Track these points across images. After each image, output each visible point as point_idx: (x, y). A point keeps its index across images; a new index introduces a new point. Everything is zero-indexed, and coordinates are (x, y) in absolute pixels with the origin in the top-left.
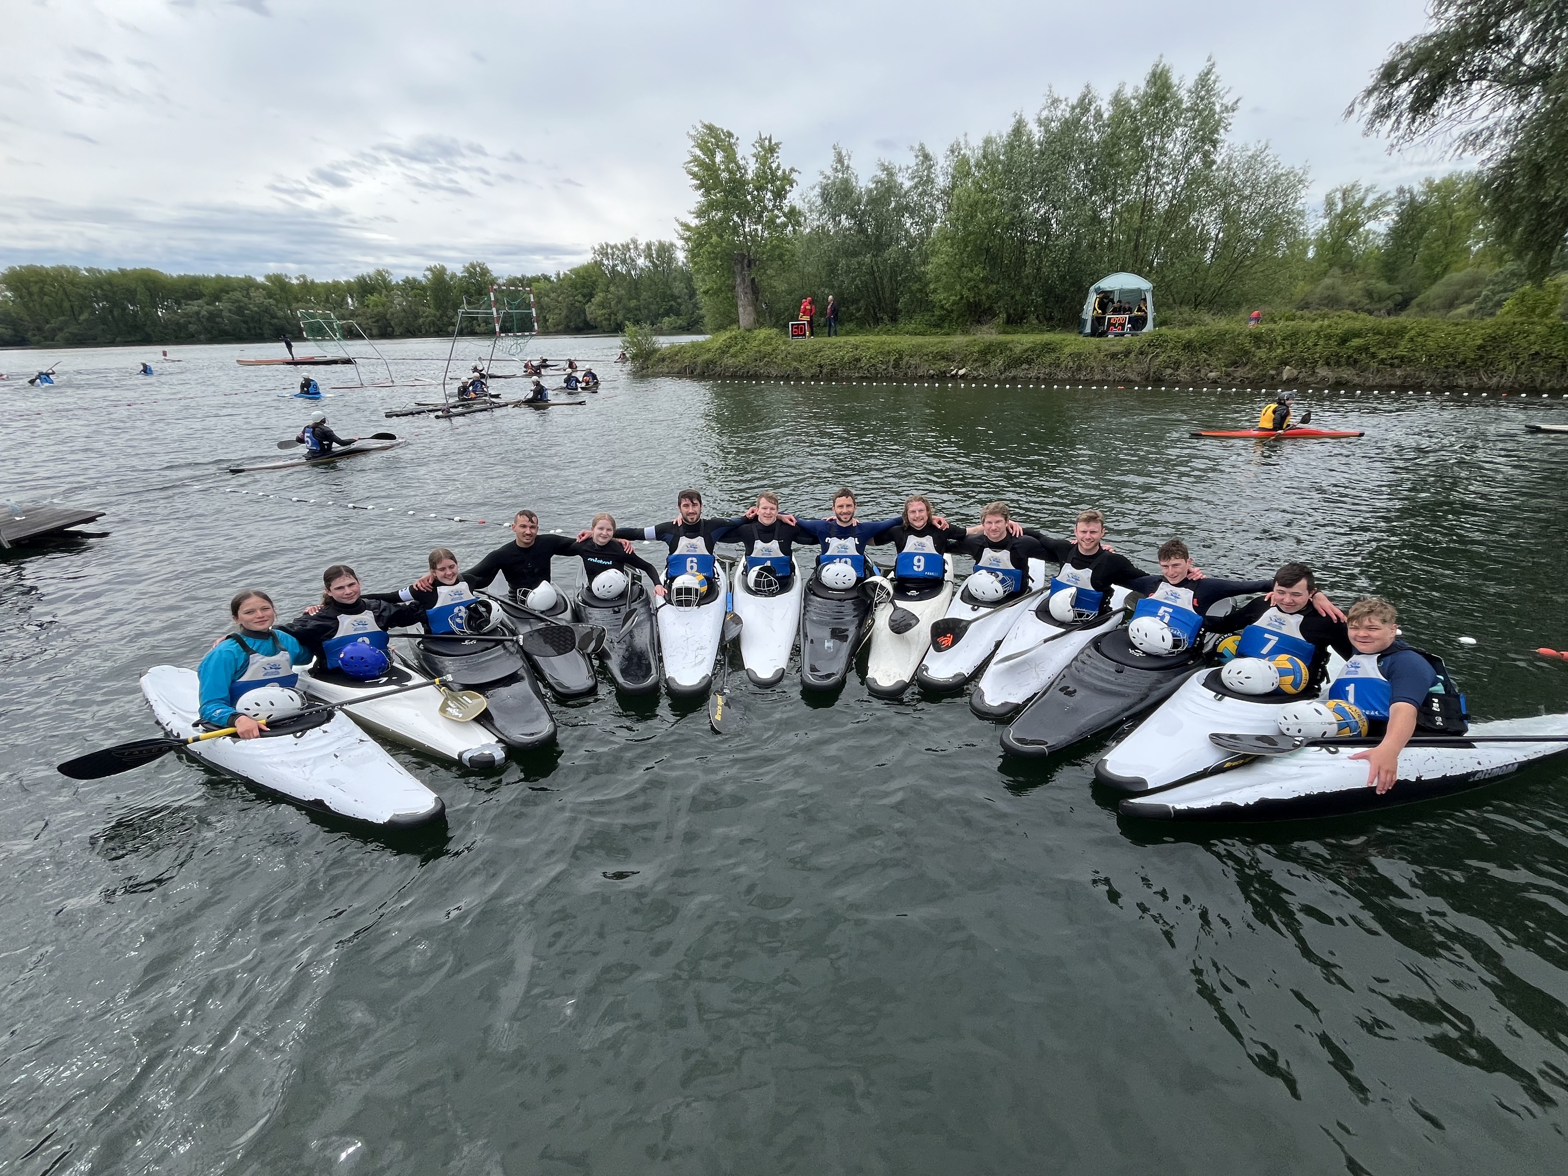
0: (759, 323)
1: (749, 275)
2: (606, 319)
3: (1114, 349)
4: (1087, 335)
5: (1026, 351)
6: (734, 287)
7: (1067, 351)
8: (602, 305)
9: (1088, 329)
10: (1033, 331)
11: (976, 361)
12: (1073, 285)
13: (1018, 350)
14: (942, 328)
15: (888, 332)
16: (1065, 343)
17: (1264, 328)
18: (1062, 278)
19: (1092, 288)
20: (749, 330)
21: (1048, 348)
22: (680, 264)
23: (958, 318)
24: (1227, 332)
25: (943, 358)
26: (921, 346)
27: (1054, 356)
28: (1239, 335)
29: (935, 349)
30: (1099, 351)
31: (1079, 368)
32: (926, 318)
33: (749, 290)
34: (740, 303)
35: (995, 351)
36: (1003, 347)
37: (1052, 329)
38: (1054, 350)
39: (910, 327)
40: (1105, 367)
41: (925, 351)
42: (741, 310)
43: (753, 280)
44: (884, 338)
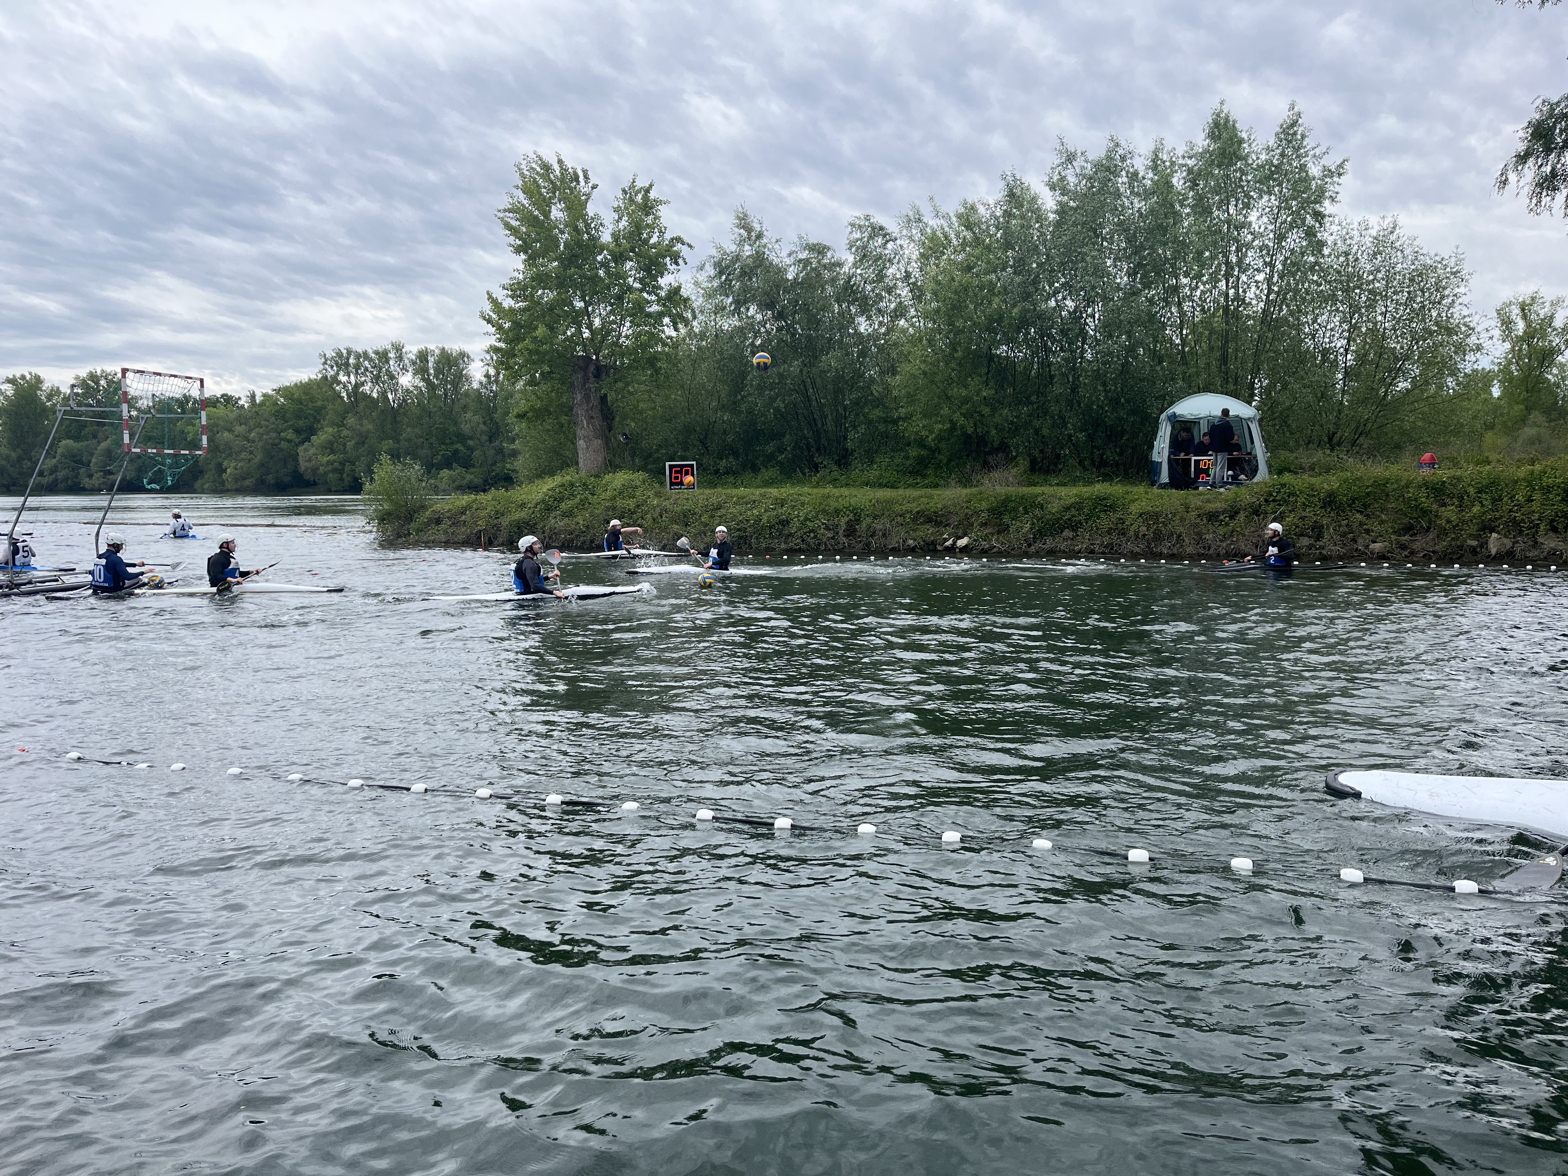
0: (611, 466)
1: (598, 389)
2: (335, 470)
3: (1211, 507)
4: (1164, 486)
5: (1068, 509)
6: (571, 409)
7: (1134, 508)
8: (330, 447)
9: (1164, 478)
10: (1074, 482)
11: (984, 525)
12: (1133, 412)
13: (1054, 507)
14: (924, 476)
15: (834, 482)
16: (1130, 497)
17: (1443, 474)
18: (1115, 402)
19: (1163, 416)
20: (597, 476)
21: (1104, 505)
22: (475, 385)
23: (950, 460)
24: (1387, 481)
25: (929, 520)
26: (889, 502)
27: (1114, 517)
28: (1407, 486)
29: (914, 507)
30: (1187, 510)
31: (1158, 537)
32: (898, 461)
33: (596, 414)
34: (580, 433)
35: (1015, 510)
36: (1030, 505)
37: (1107, 478)
38: (1112, 508)
39: (873, 474)
40: (1199, 534)
41: (898, 508)
42: (581, 443)
43: (604, 399)
44: (829, 490)
